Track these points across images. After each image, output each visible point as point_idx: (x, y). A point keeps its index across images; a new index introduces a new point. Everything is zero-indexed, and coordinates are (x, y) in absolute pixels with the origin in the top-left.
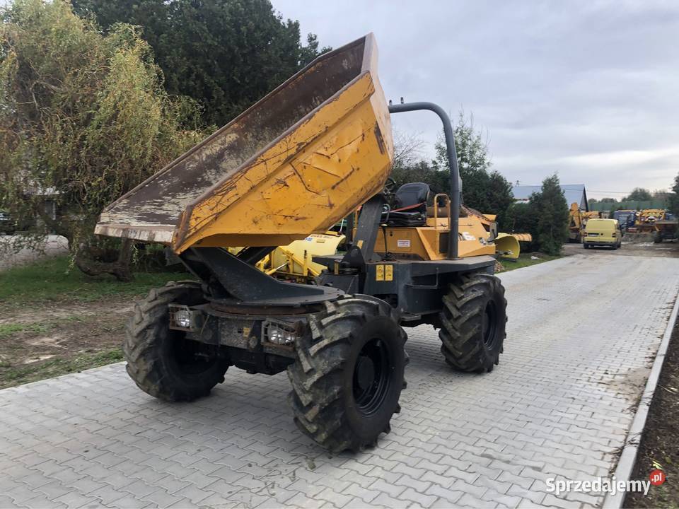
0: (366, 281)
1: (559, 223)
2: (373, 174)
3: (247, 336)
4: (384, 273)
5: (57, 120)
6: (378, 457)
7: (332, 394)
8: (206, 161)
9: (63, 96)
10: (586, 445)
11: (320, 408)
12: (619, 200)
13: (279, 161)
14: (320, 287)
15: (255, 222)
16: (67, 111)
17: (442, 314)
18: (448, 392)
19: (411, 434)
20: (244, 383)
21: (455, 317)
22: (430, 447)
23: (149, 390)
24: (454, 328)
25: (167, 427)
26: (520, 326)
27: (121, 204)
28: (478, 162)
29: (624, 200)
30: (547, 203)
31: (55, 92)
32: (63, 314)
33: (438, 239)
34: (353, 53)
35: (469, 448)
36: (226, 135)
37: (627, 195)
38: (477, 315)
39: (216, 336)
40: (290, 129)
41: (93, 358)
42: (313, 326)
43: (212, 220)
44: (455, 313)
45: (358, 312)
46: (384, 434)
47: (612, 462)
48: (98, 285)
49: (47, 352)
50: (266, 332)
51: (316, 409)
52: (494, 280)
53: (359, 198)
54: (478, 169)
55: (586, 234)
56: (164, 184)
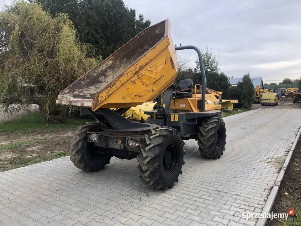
0: (167, 121)
1: (250, 95)
2: (170, 78)
3: (120, 144)
4: (174, 118)
5: (35, 55)
6: (174, 192)
7: (155, 166)
8: (100, 72)
9: (38, 45)
10: (258, 186)
11: (150, 172)
12: (278, 84)
13: (132, 73)
14: (148, 124)
15: (123, 98)
16: (39, 51)
17: (199, 135)
18: (202, 166)
19: (187, 183)
20: (117, 164)
21: (204, 136)
22: (195, 188)
23: (79, 167)
24: (204, 140)
25: (88, 181)
26: (233, 140)
27: (66, 91)
28: (214, 68)
29: (280, 84)
30: (245, 86)
31: (34, 43)
32: (39, 137)
33: (197, 103)
34: (160, 27)
35: (210, 188)
36: (108, 62)
37: (281, 82)
38: (214, 134)
39: (107, 144)
40: (136, 60)
41: (54, 155)
42: (147, 139)
43: (107, 98)
44: (204, 134)
45: (165, 133)
46: (176, 183)
47: (268, 192)
48: (52, 125)
49: (35, 153)
50: (128, 142)
51: (149, 172)
52: (220, 120)
53: (164, 87)
54: (214, 71)
55: (262, 99)
56: (83, 83)
